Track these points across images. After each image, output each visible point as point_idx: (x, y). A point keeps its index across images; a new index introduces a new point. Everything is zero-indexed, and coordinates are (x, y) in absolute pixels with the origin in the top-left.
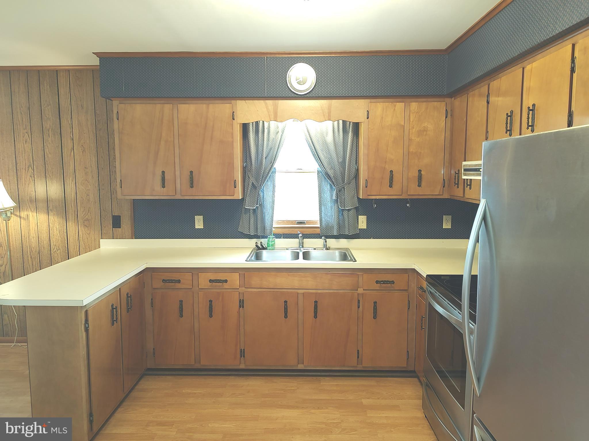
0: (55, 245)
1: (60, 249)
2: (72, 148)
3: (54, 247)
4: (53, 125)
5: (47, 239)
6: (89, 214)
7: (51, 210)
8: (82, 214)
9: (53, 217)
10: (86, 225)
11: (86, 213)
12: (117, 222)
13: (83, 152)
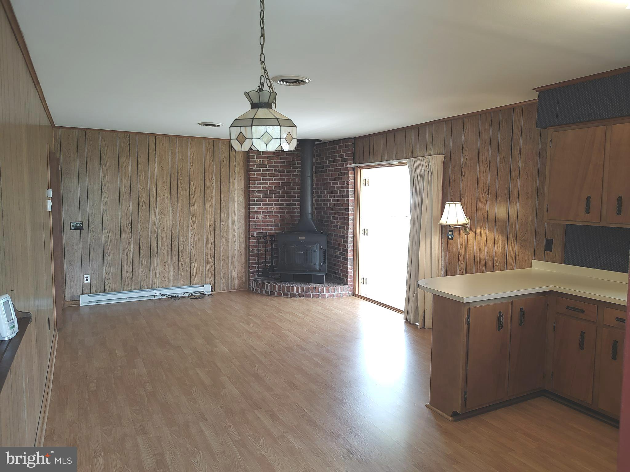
0: (497, 260)
1: (500, 264)
2: (518, 175)
3: (496, 261)
4: (506, 155)
5: (492, 254)
6: (526, 235)
7: (497, 229)
8: (521, 234)
9: (498, 236)
10: (523, 245)
11: (523, 234)
12: (549, 245)
13: (526, 178)
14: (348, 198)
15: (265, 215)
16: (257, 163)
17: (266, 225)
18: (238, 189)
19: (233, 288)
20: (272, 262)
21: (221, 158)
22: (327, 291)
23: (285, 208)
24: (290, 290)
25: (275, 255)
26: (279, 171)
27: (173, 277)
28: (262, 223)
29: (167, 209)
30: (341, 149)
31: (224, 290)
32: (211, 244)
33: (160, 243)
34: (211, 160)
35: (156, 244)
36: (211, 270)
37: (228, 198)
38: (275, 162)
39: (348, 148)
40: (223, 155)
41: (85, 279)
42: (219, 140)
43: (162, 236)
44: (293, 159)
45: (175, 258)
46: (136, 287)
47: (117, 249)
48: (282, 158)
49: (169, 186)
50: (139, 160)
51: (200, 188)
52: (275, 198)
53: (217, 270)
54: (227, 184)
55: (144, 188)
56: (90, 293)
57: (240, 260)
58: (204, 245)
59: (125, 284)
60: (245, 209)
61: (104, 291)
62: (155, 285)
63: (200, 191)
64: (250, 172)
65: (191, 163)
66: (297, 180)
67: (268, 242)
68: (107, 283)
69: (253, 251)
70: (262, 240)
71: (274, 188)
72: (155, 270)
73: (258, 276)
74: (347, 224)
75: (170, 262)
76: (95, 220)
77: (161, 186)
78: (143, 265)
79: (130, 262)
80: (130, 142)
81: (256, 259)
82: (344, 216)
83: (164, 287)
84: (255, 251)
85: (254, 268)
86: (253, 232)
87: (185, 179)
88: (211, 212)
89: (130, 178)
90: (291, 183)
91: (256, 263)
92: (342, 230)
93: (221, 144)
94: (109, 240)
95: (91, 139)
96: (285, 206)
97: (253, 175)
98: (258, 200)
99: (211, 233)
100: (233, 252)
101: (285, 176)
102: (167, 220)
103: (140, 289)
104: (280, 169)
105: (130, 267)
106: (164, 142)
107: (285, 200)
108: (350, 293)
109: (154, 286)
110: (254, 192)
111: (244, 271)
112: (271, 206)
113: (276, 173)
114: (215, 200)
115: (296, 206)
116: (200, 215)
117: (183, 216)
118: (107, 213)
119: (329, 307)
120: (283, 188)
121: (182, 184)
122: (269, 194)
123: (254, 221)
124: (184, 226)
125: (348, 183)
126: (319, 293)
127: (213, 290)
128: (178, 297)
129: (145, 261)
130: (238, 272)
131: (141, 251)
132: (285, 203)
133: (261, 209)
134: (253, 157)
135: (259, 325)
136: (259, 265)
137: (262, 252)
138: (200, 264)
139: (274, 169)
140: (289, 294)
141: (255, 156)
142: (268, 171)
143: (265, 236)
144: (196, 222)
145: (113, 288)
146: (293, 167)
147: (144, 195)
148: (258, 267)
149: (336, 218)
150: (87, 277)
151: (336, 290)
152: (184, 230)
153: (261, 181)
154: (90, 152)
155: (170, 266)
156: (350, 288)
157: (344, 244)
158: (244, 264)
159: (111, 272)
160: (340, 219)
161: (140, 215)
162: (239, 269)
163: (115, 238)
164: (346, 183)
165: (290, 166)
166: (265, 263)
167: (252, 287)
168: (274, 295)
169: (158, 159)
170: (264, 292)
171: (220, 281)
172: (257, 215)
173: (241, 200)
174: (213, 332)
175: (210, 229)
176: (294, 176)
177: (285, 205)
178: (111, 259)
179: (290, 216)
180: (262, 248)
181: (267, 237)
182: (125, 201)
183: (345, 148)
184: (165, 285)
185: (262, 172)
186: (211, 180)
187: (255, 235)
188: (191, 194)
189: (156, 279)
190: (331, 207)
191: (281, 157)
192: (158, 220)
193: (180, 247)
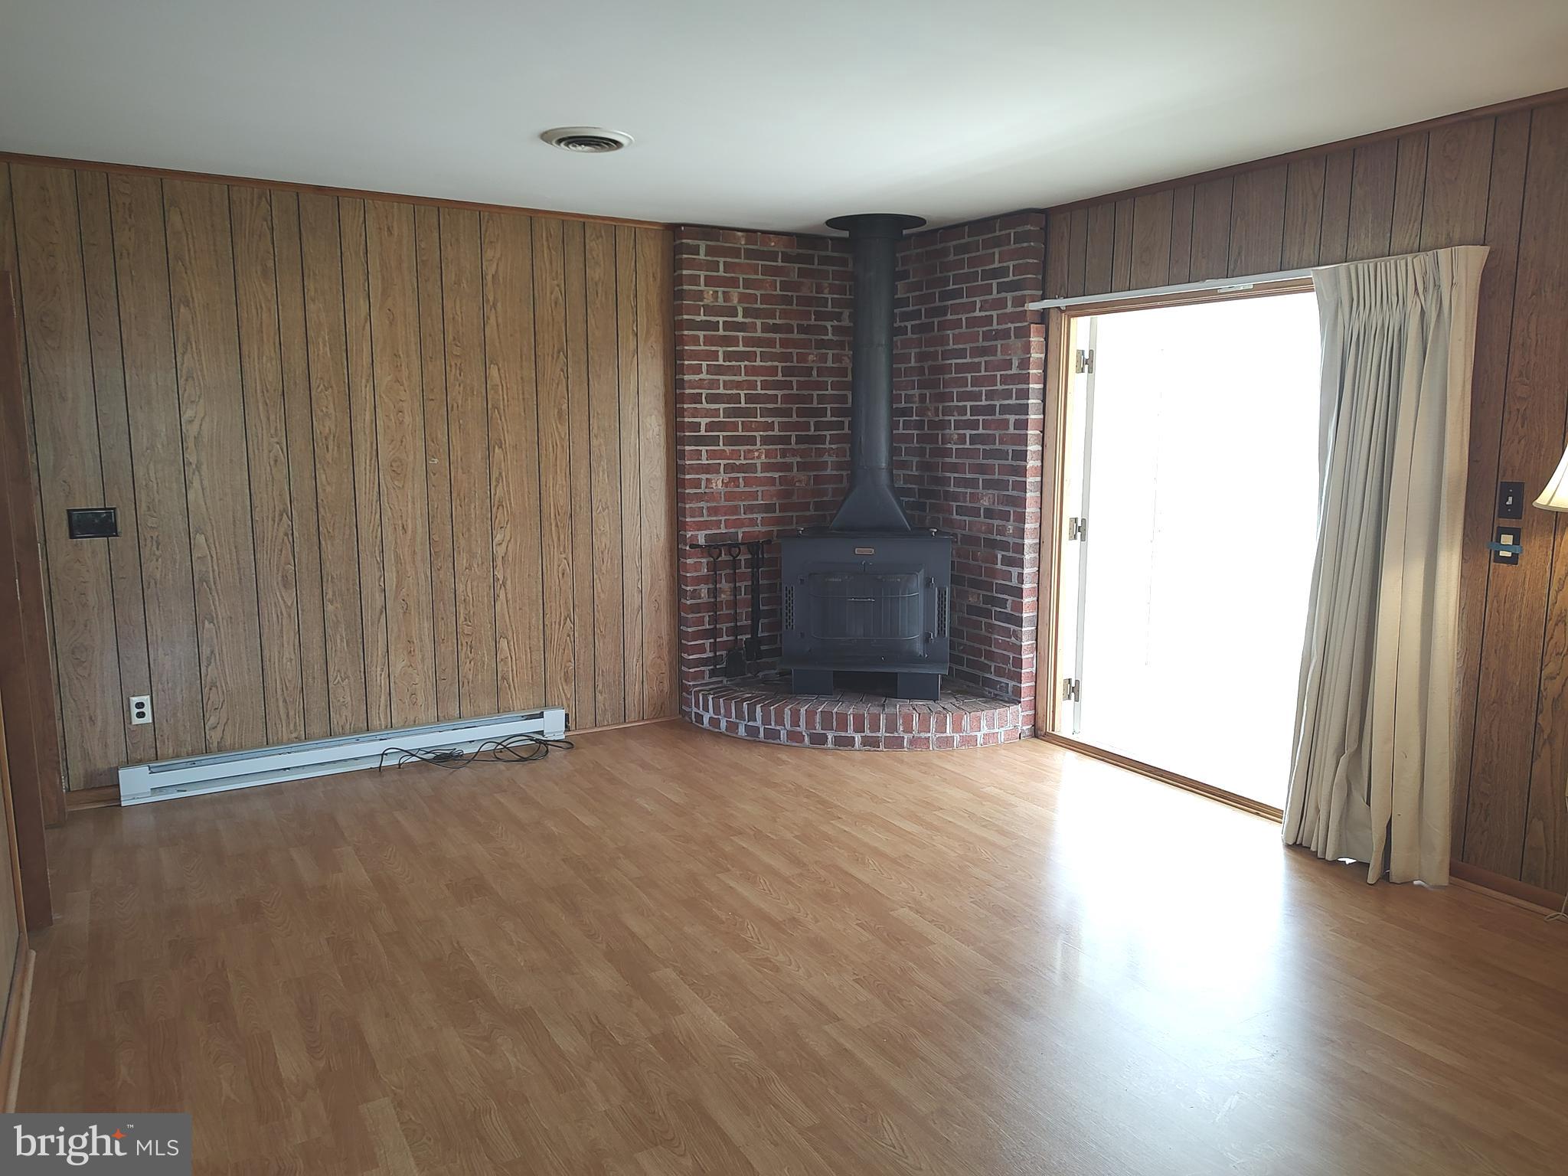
14: (1023, 417)
15: (732, 475)
16: (706, 302)
17: (735, 510)
18: (645, 391)
19: (632, 715)
20: (754, 629)
21: (589, 284)
22: (957, 727)
23: (794, 452)
24: (835, 723)
25: (763, 606)
26: (775, 329)
27: (440, 688)
28: (723, 503)
29: (411, 458)
30: (997, 250)
31: (606, 723)
32: (563, 574)
33: (391, 577)
34: (557, 289)
35: (379, 581)
36: (565, 660)
37: (615, 421)
38: (765, 299)
39: (1025, 245)
40: (596, 273)
41: (135, 711)
42: (581, 220)
43: (400, 552)
44: (819, 290)
45: (446, 625)
46: (315, 728)
47: (243, 603)
48: (785, 286)
49: (417, 378)
50: (311, 285)
51: (520, 387)
52: (763, 420)
53: (582, 658)
54: (611, 372)
55: (331, 387)
56: (154, 757)
57: (654, 626)
58: (538, 578)
59: (278, 722)
60: (668, 458)
61: (205, 750)
62: (380, 720)
63: (521, 397)
64: (686, 332)
65: (491, 299)
66: (830, 357)
67: (743, 562)
68: (212, 721)
69: (695, 594)
70: (724, 557)
71: (759, 384)
72: (379, 669)
73: (712, 673)
74: (1021, 502)
75: (427, 641)
76: (159, 501)
77: (389, 378)
78: (338, 653)
79: (291, 643)
80: (275, 221)
81: (707, 619)
82: (1006, 478)
83: (412, 725)
84: (703, 595)
85: (701, 649)
86: (697, 533)
87: (472, 355)
88: (561, 466)
89: (278, 350)
90: (812, 368)
91: (704, 634)
92: (996, 522)
93: (587, 235)
94: (213, 571)
95: (130, 204)
96: (793, 445)
97: (695, 340)
98: (710, 427)
99: (562, 537)
100: (633, 599)
101: (795, 344)
102: (413, 498)
103: (331, 734)
104: (778, 321)
105: (293, 662)
106: (395, 223)
107: (795, 426)
108: (1024, 728)
109: (376, 722)
110: (696, 399)
111: (666, 659)
112: (749, 447)
113: (765, 335)
114: (573, 427)
115: (827, 446)
116: (525, 479)
117: (469, 483)
118: (200, 476)
119: (987, 790)
120: (788, 385)
121: (461, 370)
122: (743, 405)
123: (699, 497)
124: (473, 516)
125: (1025, 363)
126: (930, 735)
127: (572, 725)
128: (460, 756)
129: (342, 641)
130: (649, 663)
131: (330, 608)
132: (794, 434)
133: (721, 455)
134: (695, 280)
135: (789, 883)
136: (718, 640)
137: (723, 596)
138: (527, 642)
139: (759, 322)
140: (830, 737)
141: (700, 276)
142: (741, 327)
143: (733, 546)
144: (510, 504)
145: (235, 738)
146: (820, 316)
147: (331, 411)
148: (714, 647)
149: (973, 483)
150: (140, 705)
151: (983, 723)
152: (473, 530)
153: (721, 362)
154: (128, 254)
155: (429, 654)
156: (1025, 713)
157: (1005, 568)
158: (665, 638)
159: (226, 683)
160: (989, 484)
161: (322, 484)
162: (650, 655)
163: (235, 562)
164: (1015, 363)
165: (810, 312)
166: (735, 631)
167: (695, 710)
168: (778, 741)
169: (376, 282)
170: (742, 731)
171: (591, 695)
172: (708, 476)
173: (654, 426)
174: (634, 924)
175: (557, 525)
176: (822, 344)
177: (793, 440)
178: (223, 636)
179: (810, 479)
180: (724, 585)
181: (740, 549)
182: (265, 431)
183: (1013, 246)
184: (412, 718)
185: (721, 332)
186: (558, 357)
187: (702, 541)
188: (493, 405)
189: (383, 698)
190: (949, 446)
191: (781, 281)
192: (384, 498)
193: (460, 588)
